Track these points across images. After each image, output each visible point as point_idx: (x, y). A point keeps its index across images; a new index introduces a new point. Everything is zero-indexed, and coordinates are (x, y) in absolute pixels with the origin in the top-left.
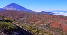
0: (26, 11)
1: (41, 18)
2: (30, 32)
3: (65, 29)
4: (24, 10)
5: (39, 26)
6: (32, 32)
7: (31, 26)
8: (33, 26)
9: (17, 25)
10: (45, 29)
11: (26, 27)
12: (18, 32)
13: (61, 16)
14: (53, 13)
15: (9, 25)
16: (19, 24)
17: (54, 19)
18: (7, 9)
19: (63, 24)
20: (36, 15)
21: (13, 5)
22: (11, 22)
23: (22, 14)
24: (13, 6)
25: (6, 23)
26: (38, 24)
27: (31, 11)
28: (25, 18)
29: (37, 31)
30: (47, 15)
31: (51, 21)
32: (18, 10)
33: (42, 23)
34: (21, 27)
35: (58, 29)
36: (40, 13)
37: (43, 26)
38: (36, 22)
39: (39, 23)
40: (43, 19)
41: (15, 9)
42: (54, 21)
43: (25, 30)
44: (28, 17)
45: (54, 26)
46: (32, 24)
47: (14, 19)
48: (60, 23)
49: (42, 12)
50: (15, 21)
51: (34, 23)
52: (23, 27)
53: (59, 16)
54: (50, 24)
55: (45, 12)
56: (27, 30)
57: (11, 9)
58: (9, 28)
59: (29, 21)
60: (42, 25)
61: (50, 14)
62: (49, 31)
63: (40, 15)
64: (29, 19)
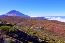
0: (25, 17)
1: (36, 22)
3: (56, 31)
4: (23, 16)
6: (29, 34)
8: (30, 29)
9: (17, 28)
10: (40, 31)
11: (25, 30)
12: (18, 34)
13: (53, 20)
14: (47, 18)
16: (19, 27)
17: (48, 23)
18: (9, 15)
19: (54, 27)
20: (33, 20)
21: (14, 12)
22: (12, 26)
23: (21, 19)
24: (13, 12)
25: (7, 27)
28: (24, 22)
29: (34, 33)
31: (45, 25)
32: (18, 16)
33: (38, 27)
34: (21, 30)
35: (50, 31)
36: (36, 18)
37: (38, 29)
38: (33, 26)
39: (36, 27)
40: (39, 23)
41: (15, 15)
42: (47, 25)
43: (24, 32)
44: (27, 21)
45: (47, 29)
46: (30, 27)
47: (14, 23)
48: (52, 26)
49: (38, 17)
52: (22, 30)
53: (52, 20)
56: (25, 33)
57: (12, 15)
59: (27, 25)
60: (38, 28)
61: (45, 19)
63: (36, 20)
64: (27, 23)
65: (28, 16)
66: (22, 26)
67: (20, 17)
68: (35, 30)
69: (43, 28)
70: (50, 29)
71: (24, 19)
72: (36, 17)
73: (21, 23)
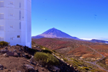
0: (70, 39)
1: (90, 49)
2: (76, 69)
4: (67, 38)
5: (89, 60)
6: (78, 69)
8: (79, 60)
9: (58, 57)
10: (98, 65)
11: (70, 61)
12: (59, 67)
15: (48, 57)
16: (60, 56)
20: (84, 45)
21: (53, 30)
22: (50, 53)
23: (64, 43)
24: (52, 32)
26: (86, 57)
28: (69, 48)
29: (85, 67)
30: (100, 44)
31: (107, 54)
32: (59, 38)
33: (93, 57)
36: (89, 41)
37: (94, 61)
38: (84, 55)
40: (94, 50)
41: (55, 36)
43: (68, 65)
44: (73, 47)
47: (53, 49)
49: (93, 40)
50: (55, 51)
51: (81, 56)
55: (97, 41)
56: (71, 66)
57: (50, 36)
58: (48, 61)
60: (93, 59)
61: (106, 43)
62: (105, 70)
63: (89, 45)
64: (73, 49)
65: (75, 38)
66: (65, 53)
67: (63, 39)
68: (88, 62)
69: (104, 59)
71: (69, 42)
73: (64, 49)
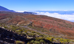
0: (8, 12)
1: (23, 18)
2: (14, 32)
3: (45, 26)
4: (6, 11)
6: (16, 32)
7: (14, 26)
8: (16, 26)
14: (35, 13)
16: (1, 25)
17: (36, 18)
19: (43, 22)
20: (19, 16)
23: (4, 15)
26: (21, 24)
27: (13, 12)
28: (8, 19)
29: (20, 30)
30: (29, 15)
31: (33, 20)
34: (4, 28)
35: (39, 27)
38: (20, 22)
40: (26, 19)
42: (35, 21)
43: (8, 30)
44: (11, 17)
45: (36, 25)
46: (16, 24)
48: (41, 22)
49: (25, 12)
51: (17, 23)
52: (6, 28)
53: (40, 15)
54: (32, 23)
55: (27, 12)
56: (10, 31)
59: (12, 21)
60: (25, 24)
61: (33, 14)
62: (32, 29)
63: (23, 16)
64: (11, 19)
66: (5, 23)
67: (2, 12)
68: (22, 26)
69: (32, 24)
70: (39, 25)
71: (8, 14)
72: (23, 12)
73: (4, 20)
